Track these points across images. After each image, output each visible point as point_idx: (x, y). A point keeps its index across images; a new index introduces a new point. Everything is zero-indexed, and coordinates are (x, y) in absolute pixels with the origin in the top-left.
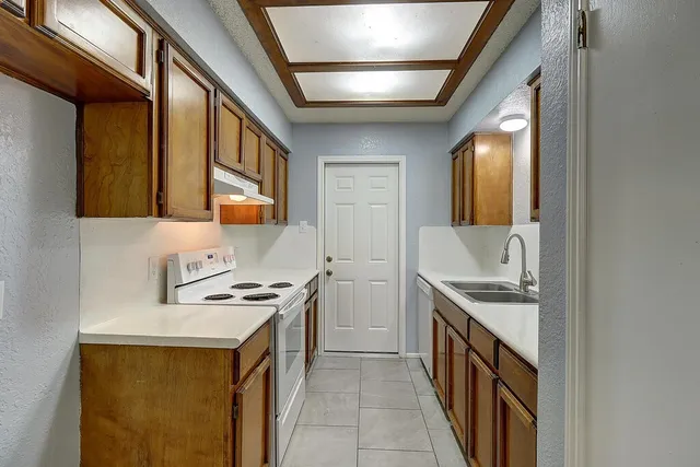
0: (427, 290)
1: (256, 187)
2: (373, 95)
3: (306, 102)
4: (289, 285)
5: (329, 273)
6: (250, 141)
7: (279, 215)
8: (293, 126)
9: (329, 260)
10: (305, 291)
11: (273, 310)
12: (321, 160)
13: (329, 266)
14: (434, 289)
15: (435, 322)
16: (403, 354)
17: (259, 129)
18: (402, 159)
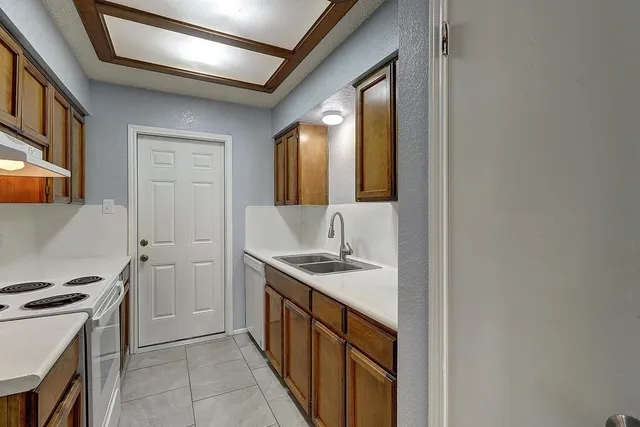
0: (259, 267)
1: (38, 153)
2: (202, 66)
3: (116, 57)
4: (97, 279)
5: (144, 259)
6: (29, 90)
7: (74, 192)
8: (91, 83)
9: (144, 243)
10: (120, 284)
11: (84, 317)
12: (132, 130)
13: (144, 251)
14: (267, 265)
15: (267, 297)
16: (230, 332)
17: (44, 77)
18: (229, 140)
